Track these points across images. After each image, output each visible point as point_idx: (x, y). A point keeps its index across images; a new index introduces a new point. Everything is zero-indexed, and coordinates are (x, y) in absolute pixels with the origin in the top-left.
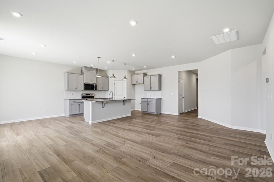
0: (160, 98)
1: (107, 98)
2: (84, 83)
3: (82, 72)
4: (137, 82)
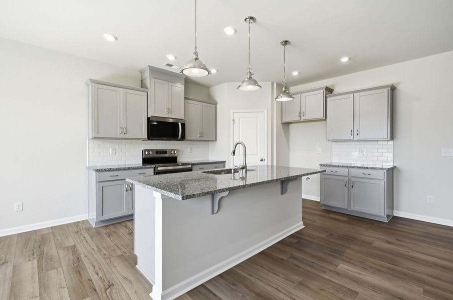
0: (392, 166)
2: (148, 119)
3: (143, 85)
4: (300, 116)
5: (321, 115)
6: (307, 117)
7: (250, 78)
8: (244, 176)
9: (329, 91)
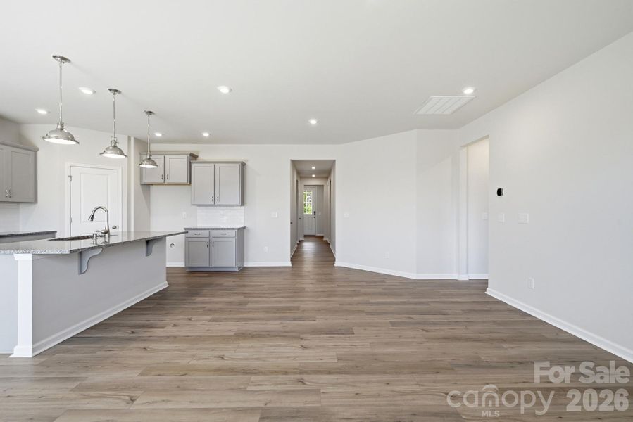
0: (242, 226)
1: (48, 233)
4: (164, 178)
5: (185, 180)
6: (171, 180)
7: (115, 147)
8: (107, 240)
9: (194, 157)
